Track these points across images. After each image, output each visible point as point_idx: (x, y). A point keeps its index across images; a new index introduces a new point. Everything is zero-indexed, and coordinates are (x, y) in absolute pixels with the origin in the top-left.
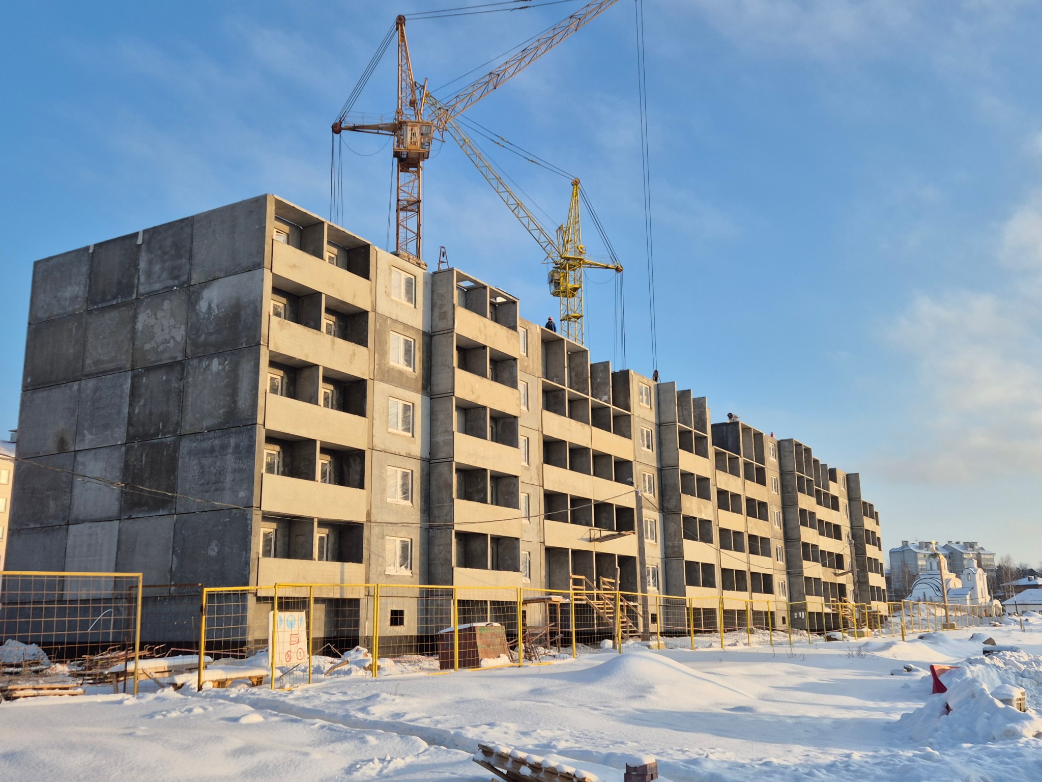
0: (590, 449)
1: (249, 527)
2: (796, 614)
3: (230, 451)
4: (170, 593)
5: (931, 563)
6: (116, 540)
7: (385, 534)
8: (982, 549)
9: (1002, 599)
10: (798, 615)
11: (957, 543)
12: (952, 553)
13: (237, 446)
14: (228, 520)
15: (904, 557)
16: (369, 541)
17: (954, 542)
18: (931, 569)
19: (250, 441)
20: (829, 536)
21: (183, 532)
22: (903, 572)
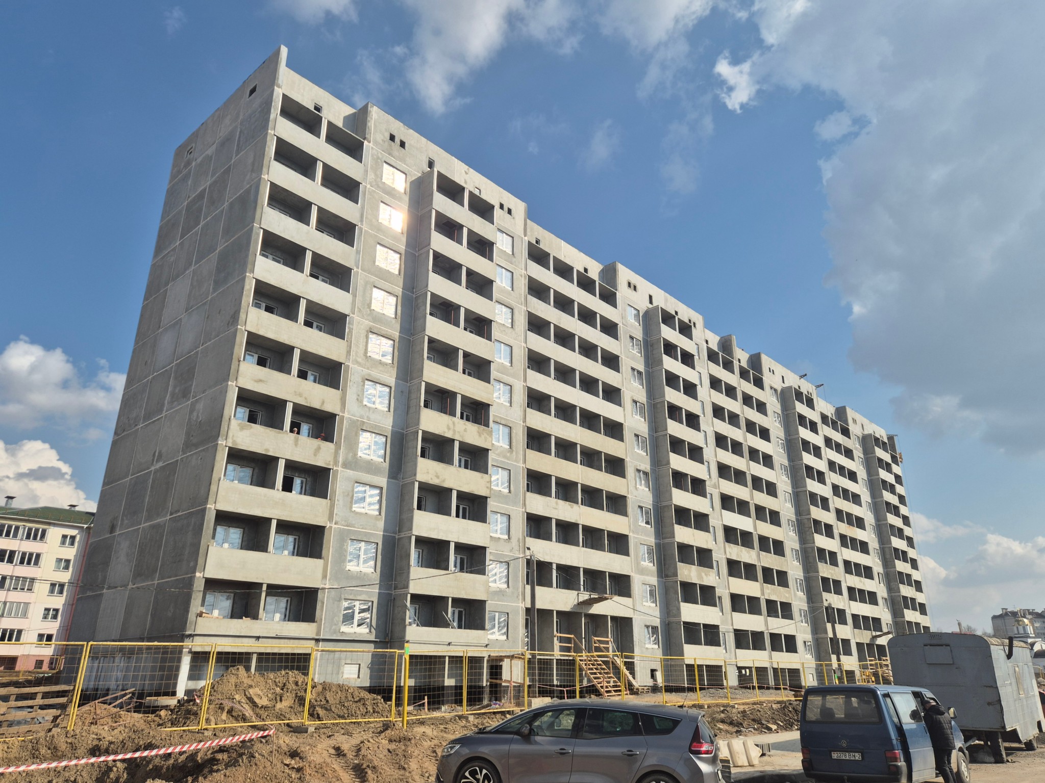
0: (579, 524)
3: (191, 528)
7: (343, 597)
19: (202, 520)
20: (863, 601)
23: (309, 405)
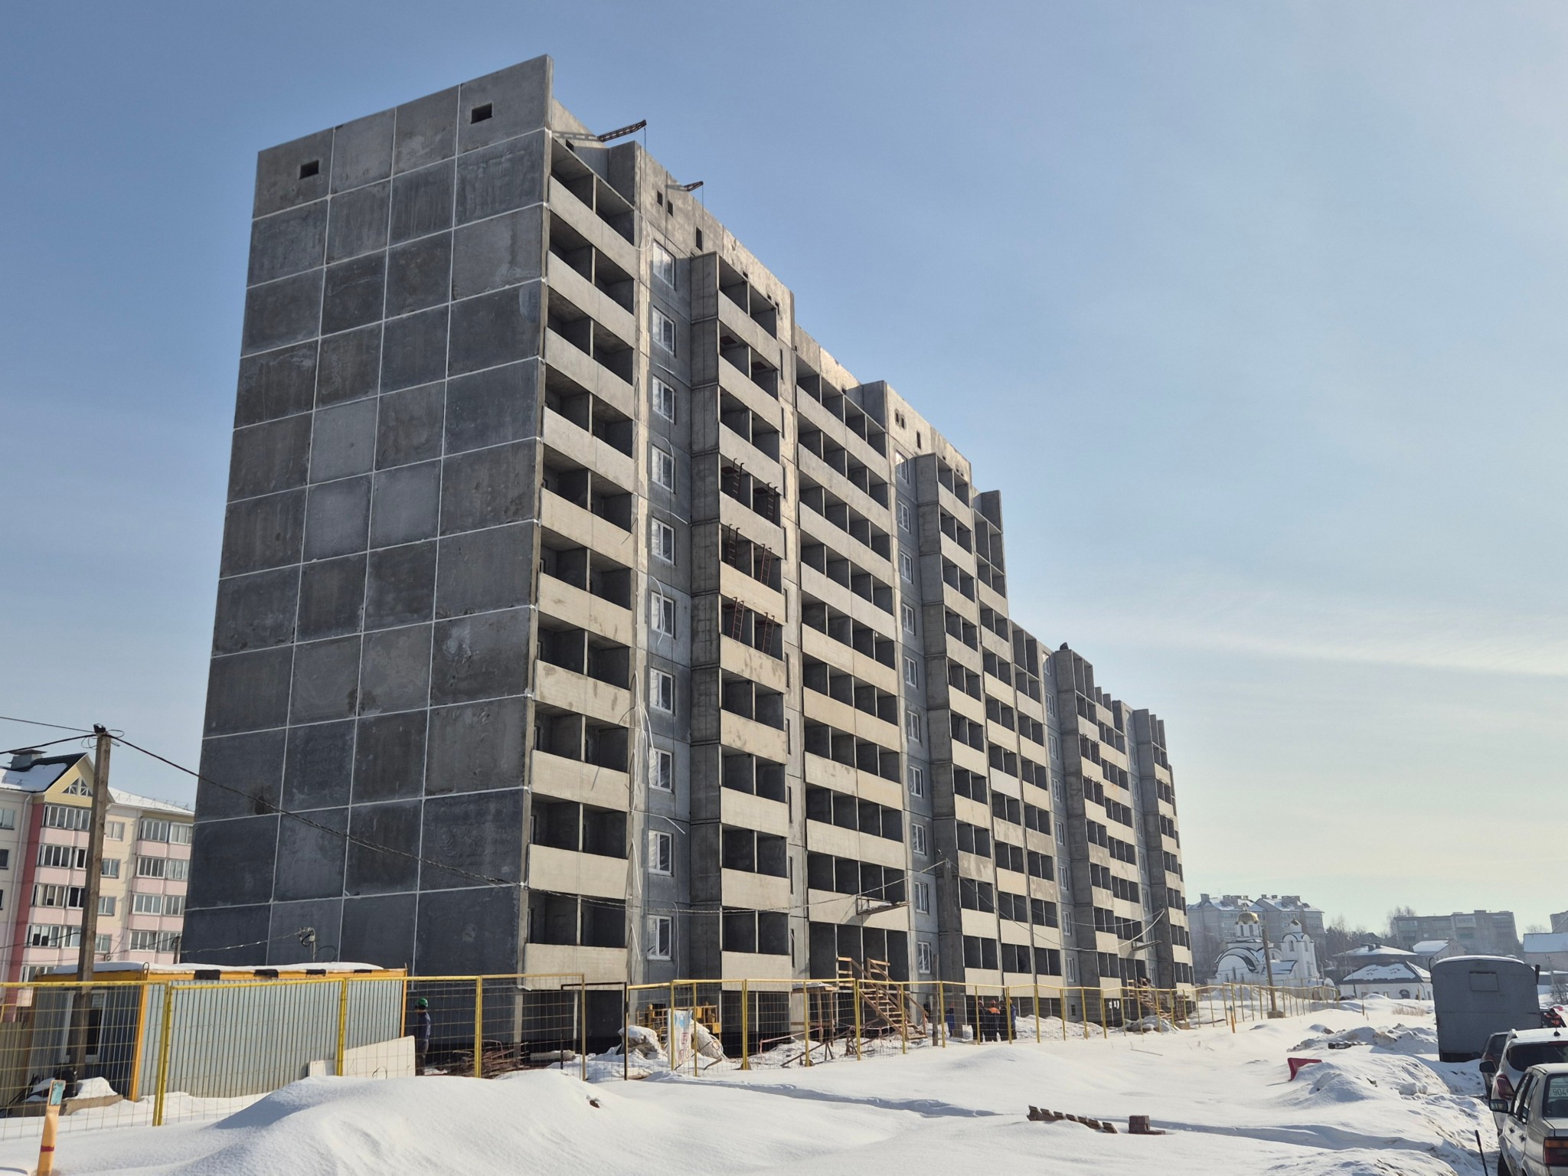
0: (855, 797)
1: (516, 908)
3: (489, 817)
5: (1242, 926)
8: (1307, 906)
11: (1274, 897)
12: (1267, 912)
13: (499, 813)
14: (487, 899)
15: (1204, 915)
17: (1269, 896)
18: (1242, 934)
19: (515, 808)
20: (1124, 898)
21: (430, 913)
22: (1207, 939)
23: (603, 635)
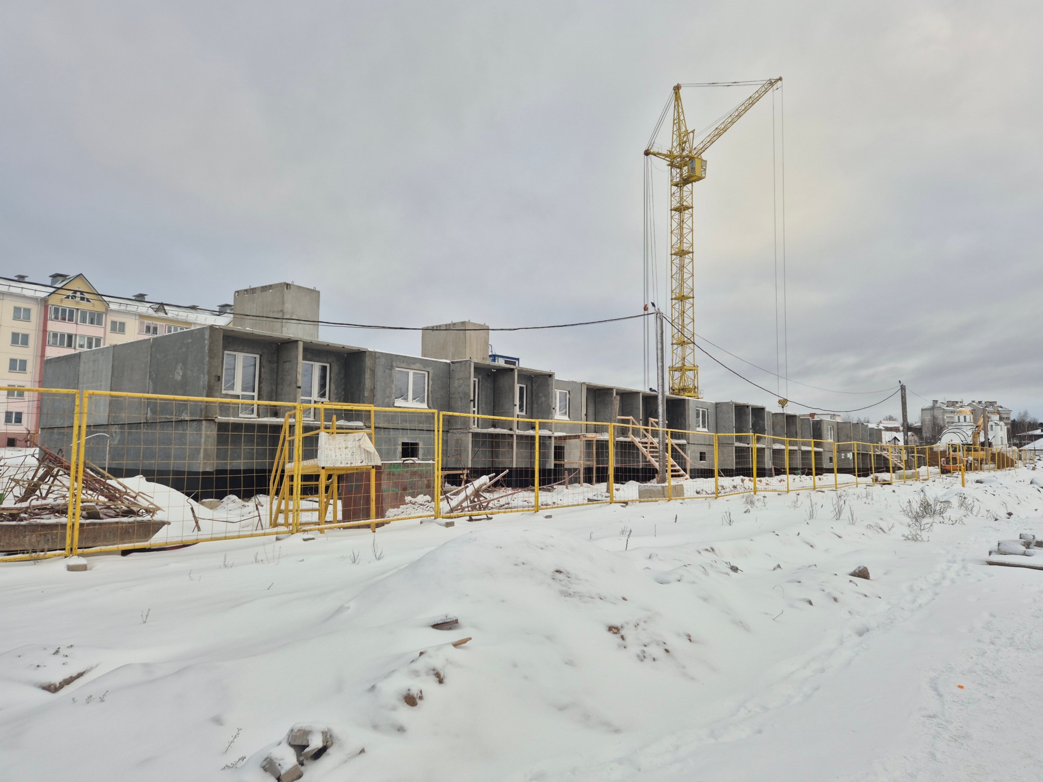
2: (843, 455)
4: (147, 420)
5: (959, 417)
6: (111, 365)
7: (394, 364)
8: (1001, 407)
9: (1019, 445)
10: (846, 456)
11: (980, 402)
12: (974, 410)
15: (933, 413)
16: (373, 372)
17: (977, 401)
18: (959, 421)
21: (157, 355)
22: (934, 424)
